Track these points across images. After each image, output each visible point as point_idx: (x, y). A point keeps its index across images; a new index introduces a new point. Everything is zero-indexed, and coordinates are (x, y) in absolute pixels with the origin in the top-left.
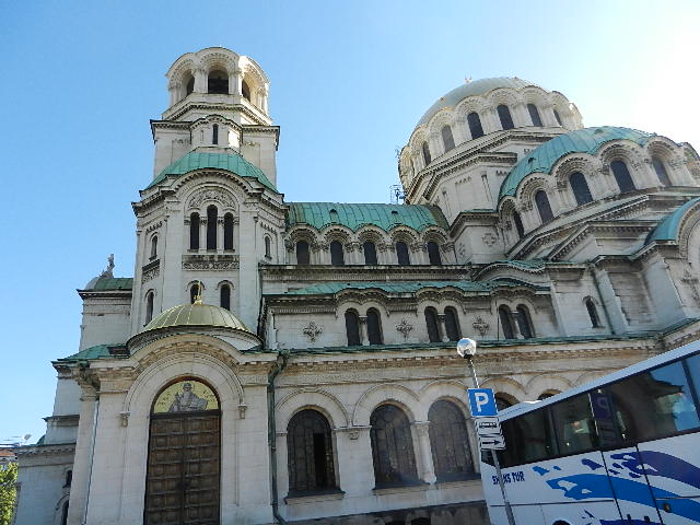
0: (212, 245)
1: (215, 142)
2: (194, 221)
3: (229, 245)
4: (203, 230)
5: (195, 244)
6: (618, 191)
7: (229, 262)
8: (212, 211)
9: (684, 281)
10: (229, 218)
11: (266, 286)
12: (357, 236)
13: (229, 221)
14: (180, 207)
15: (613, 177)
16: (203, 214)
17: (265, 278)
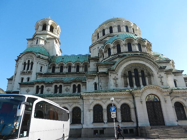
0: (28, 69)
1: (37, 44)
2: (25, 64)
3: (31, 69)
4: (27, 66)
5: (24, 69)
6: (127, 51)
7: (30, 73)
8: (29, 61)
9: (114, 79)
10: (32, 62)
11: (38, 78)
12: (66, 64)
13: (32, 63)
14: (22, 61)
15: (127, 47)
16: (27, 62)
17: (38, 76)
